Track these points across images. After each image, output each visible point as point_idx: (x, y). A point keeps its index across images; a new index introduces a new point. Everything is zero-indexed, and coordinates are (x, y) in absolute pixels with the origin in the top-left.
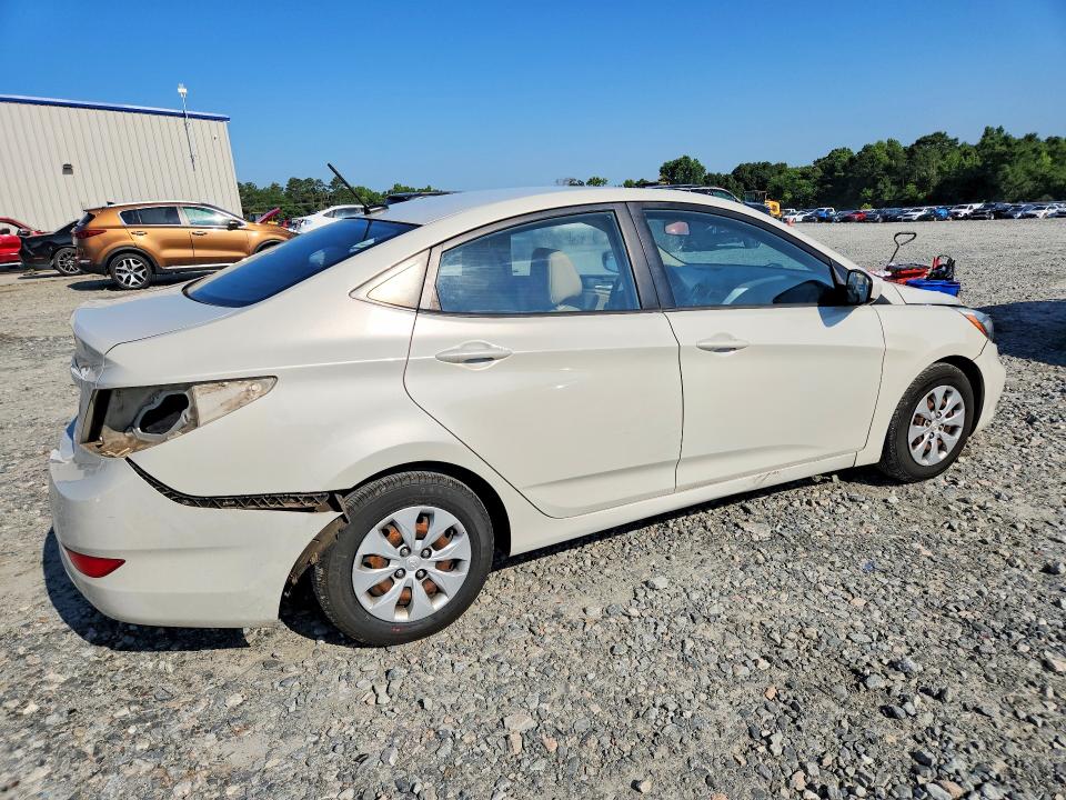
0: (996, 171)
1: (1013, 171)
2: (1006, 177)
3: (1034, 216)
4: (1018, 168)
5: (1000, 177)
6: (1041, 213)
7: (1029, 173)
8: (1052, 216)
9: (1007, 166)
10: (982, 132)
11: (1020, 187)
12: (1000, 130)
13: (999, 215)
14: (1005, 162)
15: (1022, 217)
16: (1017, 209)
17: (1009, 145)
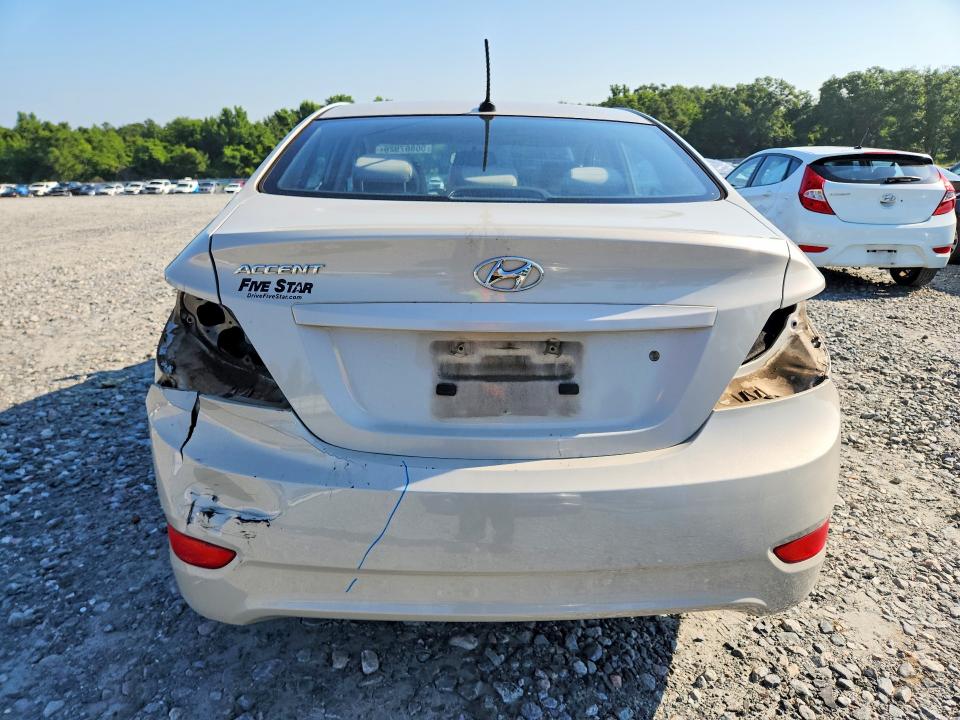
0: (47, 153)
1: (62, 154)
2: (57, 160)
3: (106, 194)
4: (65, 152)
5: (52, 159)
6: (111, 192)
7: (76, 157)
8: (121, 193)
9: (54, 149)
10: (16, 117)
11: (72, 168)
12: (32, 116)
13: (76, 192)
14: (50, 145)
15: (97, 194)
16: (90, 188)
17: (51, 131)
